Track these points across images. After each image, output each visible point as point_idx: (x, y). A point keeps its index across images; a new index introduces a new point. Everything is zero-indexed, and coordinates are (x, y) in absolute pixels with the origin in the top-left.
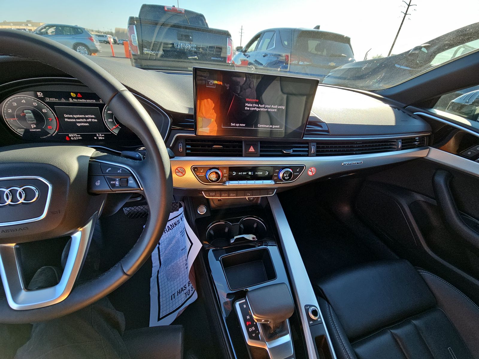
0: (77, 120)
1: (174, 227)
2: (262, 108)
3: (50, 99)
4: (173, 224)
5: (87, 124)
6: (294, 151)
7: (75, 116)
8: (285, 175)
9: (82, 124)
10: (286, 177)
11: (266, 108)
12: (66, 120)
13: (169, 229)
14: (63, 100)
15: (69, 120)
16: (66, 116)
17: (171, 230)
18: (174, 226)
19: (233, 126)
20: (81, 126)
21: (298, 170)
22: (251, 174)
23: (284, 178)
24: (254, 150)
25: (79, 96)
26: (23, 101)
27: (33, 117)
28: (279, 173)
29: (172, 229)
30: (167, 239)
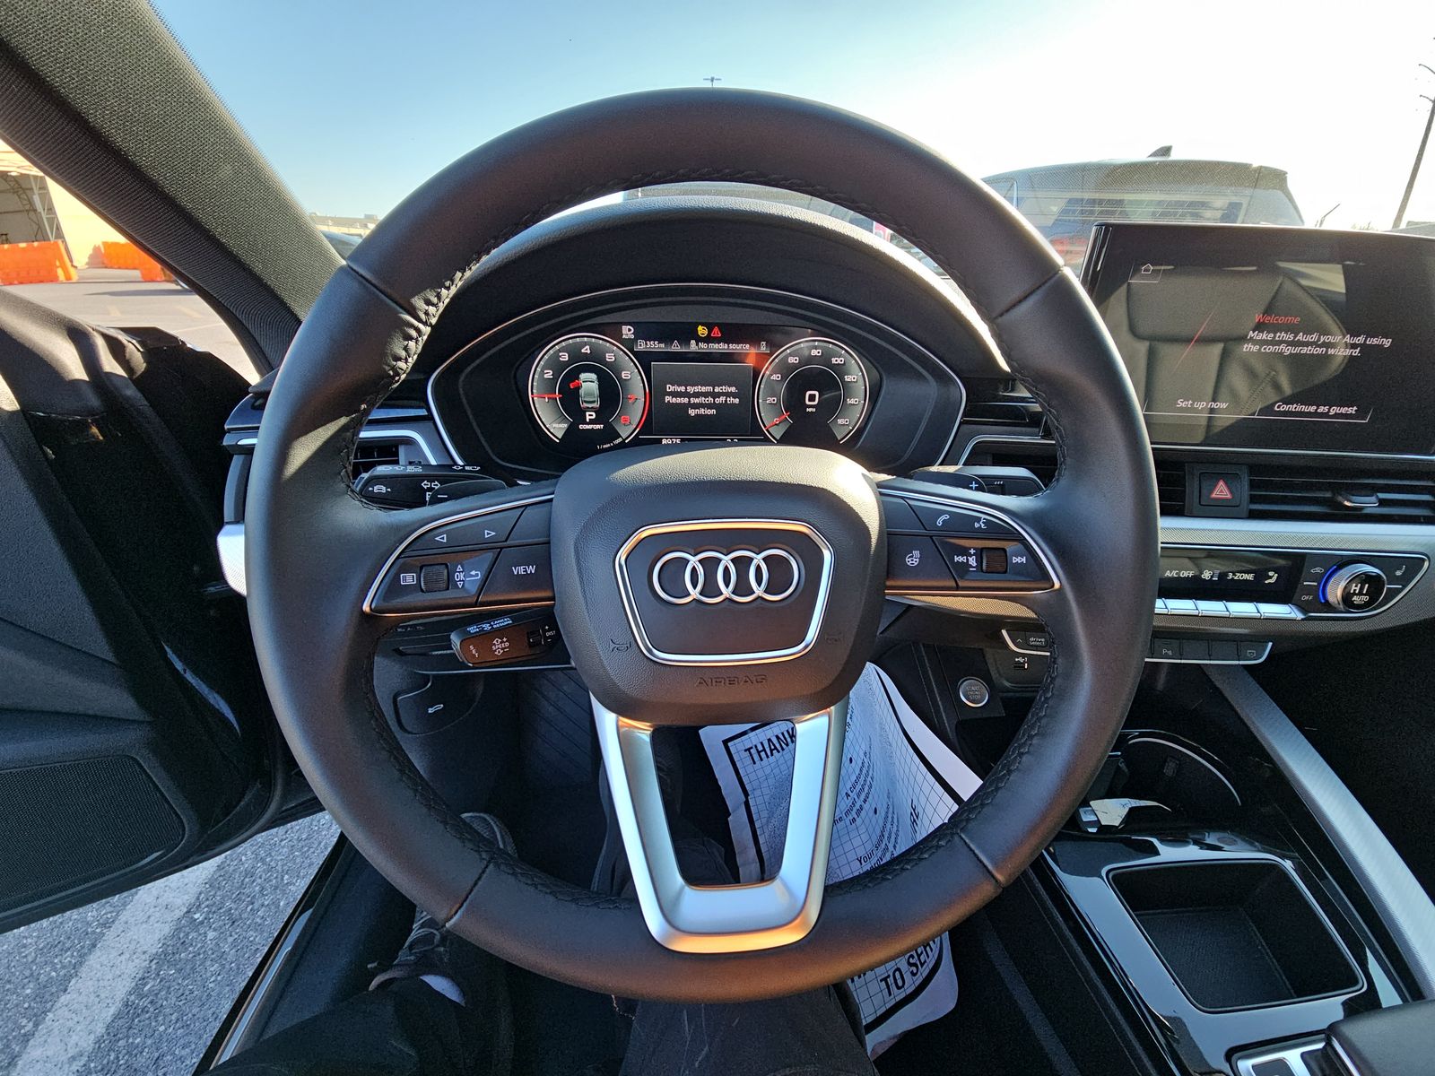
0: (692, 400)
1: (787, 745)
2: (1307, 344)
3: (646, 344)
4: (783, 734)
5: (713, 411)
6: (1382, 503)
7: (691, 389)
8: (1353, 588)
9: (702, 411)
10: (1357, 595)
11: (1320, 346)
12: (668, 399)
13: (773, 747)
14: (676, 347)
15: (674, 400)
16: (670, 388)
17: (779, 752)
18: (789, 740)
19: (1182, 410)
20: (697, 415)
21: (1398, 573)
22: (1212, 577)
23: (1347, 598)
24: (1231, 492)
25: (716, 333)
26: (586, 350)
27: (597, 392)
28: (1324, 580)
29: (783, 749)
30: (771, 781)
